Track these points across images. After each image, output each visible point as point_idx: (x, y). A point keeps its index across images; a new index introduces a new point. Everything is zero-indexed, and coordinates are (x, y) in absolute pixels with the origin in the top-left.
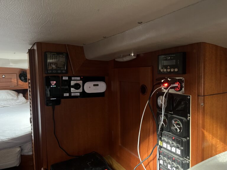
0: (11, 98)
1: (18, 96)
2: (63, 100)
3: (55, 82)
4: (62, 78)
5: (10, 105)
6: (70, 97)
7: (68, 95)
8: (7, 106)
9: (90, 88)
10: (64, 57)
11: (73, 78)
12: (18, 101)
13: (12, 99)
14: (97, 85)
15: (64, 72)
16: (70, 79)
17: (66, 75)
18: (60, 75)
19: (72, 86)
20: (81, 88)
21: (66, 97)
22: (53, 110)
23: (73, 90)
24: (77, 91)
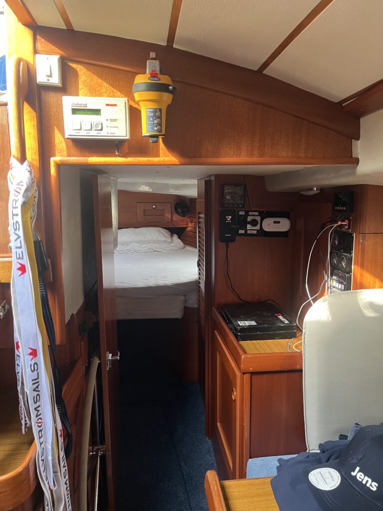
0: (164, 239)
1: (172, 238)
2: (237, 238)
3: (230, 217)
4: (238, 212)
5: (162, 249)
6: (246, 234)
7: (243, 232)
8: (158, 250)
9: (269, 225)
10: (241, 189)
11: (250, 213)
12: (173, 245)
13: (165, 242)
14: (279, 222)
15: (241, 206)
16: (247, 214)
17: (243, 209)
18: (236, 210)
19: (249, 222)
20: (259, 225)
21: (241, 235)
22: (227, 248)
23: (249, 227)
24: (253, 228)
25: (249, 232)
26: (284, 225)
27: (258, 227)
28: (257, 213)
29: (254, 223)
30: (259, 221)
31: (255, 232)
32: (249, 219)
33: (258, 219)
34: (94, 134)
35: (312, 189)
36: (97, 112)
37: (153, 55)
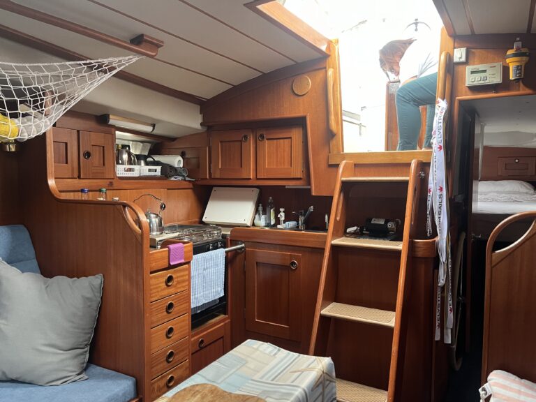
5: (523, 199)
8: (519, 200)
12: (535, 196)
13: (527, 193)
34: (482, 83)
37: (518, 39)
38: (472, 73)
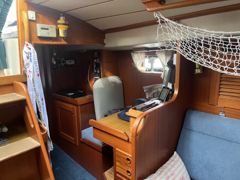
7: (60, 65)
9: (68, 62)
14: (71, 61)
22: (55, 71)
23: (62, 63)
24: (63, 64)
25: (62, 65)
26: (73, 62)
27: (65, 63)
28: (63, 59)
29: (63, 62)
30: (65, 61)
31: (64, 65)
32: (61, 60)
33: (65, 60)
34: (47, 36)
35: (84, 50)
36: (48, 29)
37: (61, 15)
38: (42, 29)
